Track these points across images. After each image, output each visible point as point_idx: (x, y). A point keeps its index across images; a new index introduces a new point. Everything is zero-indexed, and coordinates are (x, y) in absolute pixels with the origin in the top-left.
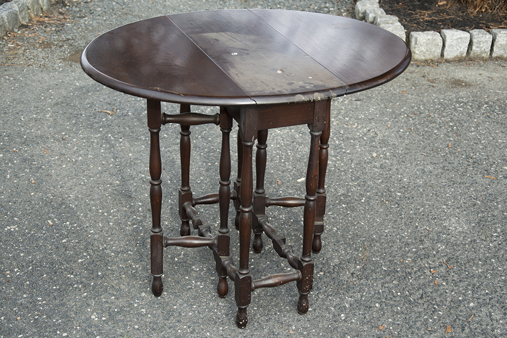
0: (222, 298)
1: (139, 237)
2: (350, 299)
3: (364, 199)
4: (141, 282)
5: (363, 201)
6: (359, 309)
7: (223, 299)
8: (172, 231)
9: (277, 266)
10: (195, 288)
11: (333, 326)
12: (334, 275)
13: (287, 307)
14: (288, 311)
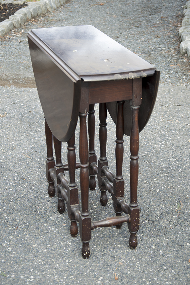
1: (13, 197)
2: (167, 239)
3: (181, 170)
4: (10, 228)
5: (180, 171)
6: (174, 247)
8: (38, 192)
10: (50, 232)
11: (153, 259)
12: (156, 223)
13: (119, 246)
14: (119, 248)
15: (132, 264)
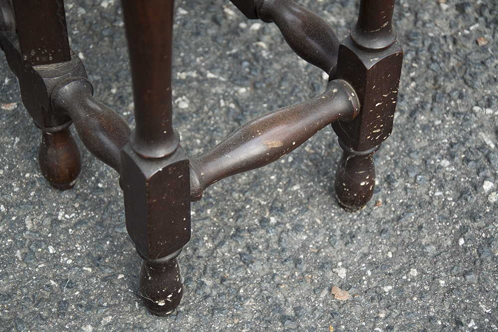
0: (62, 190)
2: (489, 111)
7: (66, 195)
9: (215, 21)
11: (471, 239)
13: (295, 188)
14: (301, 204)
15: (390, 287)
